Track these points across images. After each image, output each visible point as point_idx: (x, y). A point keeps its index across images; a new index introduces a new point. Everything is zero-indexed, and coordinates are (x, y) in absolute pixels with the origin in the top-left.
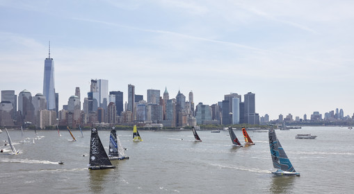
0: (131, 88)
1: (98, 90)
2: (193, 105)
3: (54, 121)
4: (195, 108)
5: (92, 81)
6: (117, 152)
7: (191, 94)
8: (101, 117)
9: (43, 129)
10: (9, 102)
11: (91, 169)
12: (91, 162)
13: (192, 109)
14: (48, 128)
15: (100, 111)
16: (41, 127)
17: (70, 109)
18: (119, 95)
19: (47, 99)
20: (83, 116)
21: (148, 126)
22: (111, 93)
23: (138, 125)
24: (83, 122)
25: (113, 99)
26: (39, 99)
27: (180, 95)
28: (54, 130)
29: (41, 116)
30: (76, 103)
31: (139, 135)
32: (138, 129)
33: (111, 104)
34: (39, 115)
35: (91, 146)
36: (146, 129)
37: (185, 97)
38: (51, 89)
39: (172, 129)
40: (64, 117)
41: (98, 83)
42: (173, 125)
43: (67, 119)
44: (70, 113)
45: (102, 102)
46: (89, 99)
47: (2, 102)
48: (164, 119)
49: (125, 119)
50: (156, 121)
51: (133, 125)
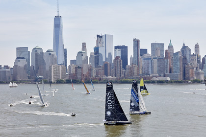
0: (137, 43)
1: (104, 45)
2: (199, 57)
3: (64, 76)
4: (201, 61)
5: (98, 36)
6: (138, 107)
7: (197, 47)
8: (107, 71)
9: (54, 83)
10: (23, 58)
11: (107, 124)
12: (107, 118)
13: (199, 61)
14: (59, 82)
15: (106, 65)
16: (52, 80)
17: (78, 64)
18: (124, 49)
19: (57, 54)
20: (90, 70)
21: (155, 79)
22: (116, 48)
23: (145, 78)
24: (91, 76)
25: (119, 54)
26: (50, 54)
27: (185, 48)
28: (65, 83)
29: (52, 71)
30: (84, 58)
31: (146, 89)
32: (145, 82)
33: (117, 58)
34: (50, 70)
35: (107, 100)
36: (153, 82)
37: (190, 50)
38: (60, 45)
39: (179, 82)
40: (73, 71)
41: (104, 38)
42: (180, 79)
43: (76, 73)
44: (79, 67)
45: (107, 57)
46: (95, 54)
47: (18, 58)
48: (170, 72)
49: (131, 73)
50: (162, 75)
51: (139, 79)
